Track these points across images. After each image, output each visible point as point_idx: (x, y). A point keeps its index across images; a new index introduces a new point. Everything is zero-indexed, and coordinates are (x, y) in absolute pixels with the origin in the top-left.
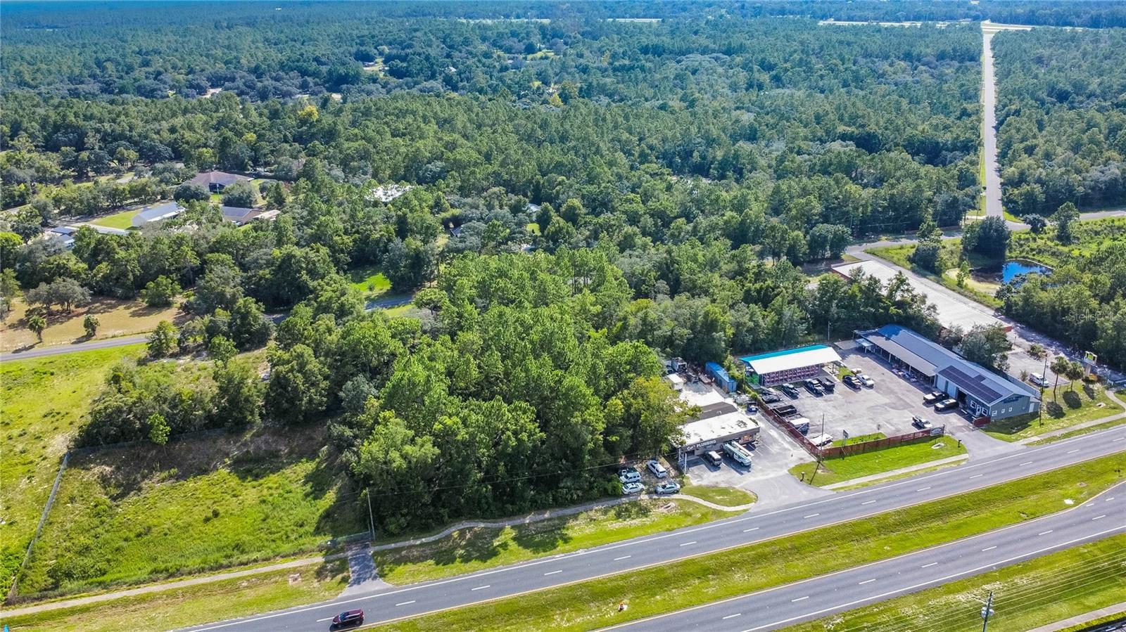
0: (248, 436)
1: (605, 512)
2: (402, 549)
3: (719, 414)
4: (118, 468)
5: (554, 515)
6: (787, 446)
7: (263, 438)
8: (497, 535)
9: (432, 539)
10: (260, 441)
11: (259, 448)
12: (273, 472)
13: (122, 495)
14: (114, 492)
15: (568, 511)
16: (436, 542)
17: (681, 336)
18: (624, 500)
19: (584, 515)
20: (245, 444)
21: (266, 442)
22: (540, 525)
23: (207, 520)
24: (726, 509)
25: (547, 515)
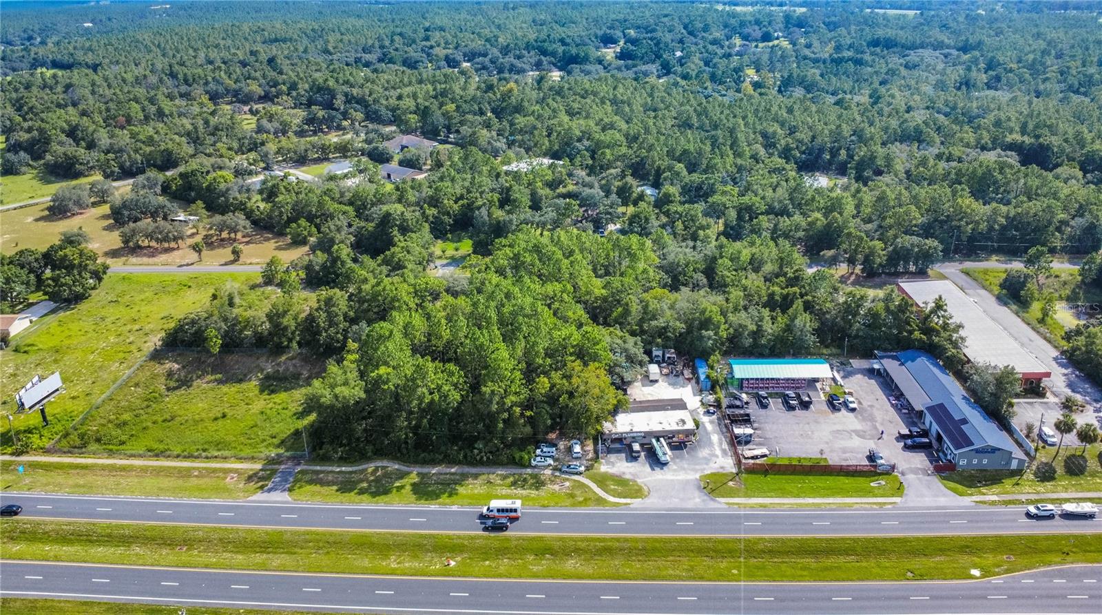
0: (283, 358)
1: (504, 478)
2: (322, 472)
3: (668, 410)
4: (184, 367)
5: (460, 471)
6: (718, 452)
7: (294, 361)
8: (402, 478)
9: (350, 469)
10: (290, 363)
11: (287, 369)
12: (285, 391)
13: (175, 389)
14: (172, 384)
15: (474, 470)
16: (351, 473)
17: (674, 330)
18: (529, 471)
19: (484, 477)
20: (278, 365)
21: (295, 366)
22: (442, 477)
23: (216, 419)
24: (611, 499)
25: (453, 470)
